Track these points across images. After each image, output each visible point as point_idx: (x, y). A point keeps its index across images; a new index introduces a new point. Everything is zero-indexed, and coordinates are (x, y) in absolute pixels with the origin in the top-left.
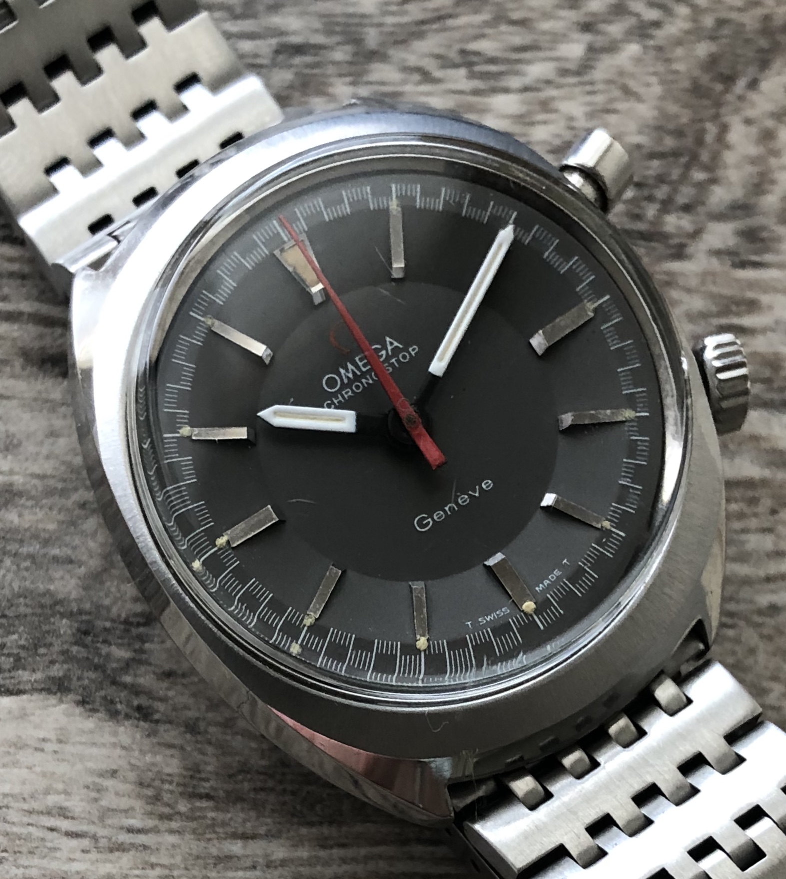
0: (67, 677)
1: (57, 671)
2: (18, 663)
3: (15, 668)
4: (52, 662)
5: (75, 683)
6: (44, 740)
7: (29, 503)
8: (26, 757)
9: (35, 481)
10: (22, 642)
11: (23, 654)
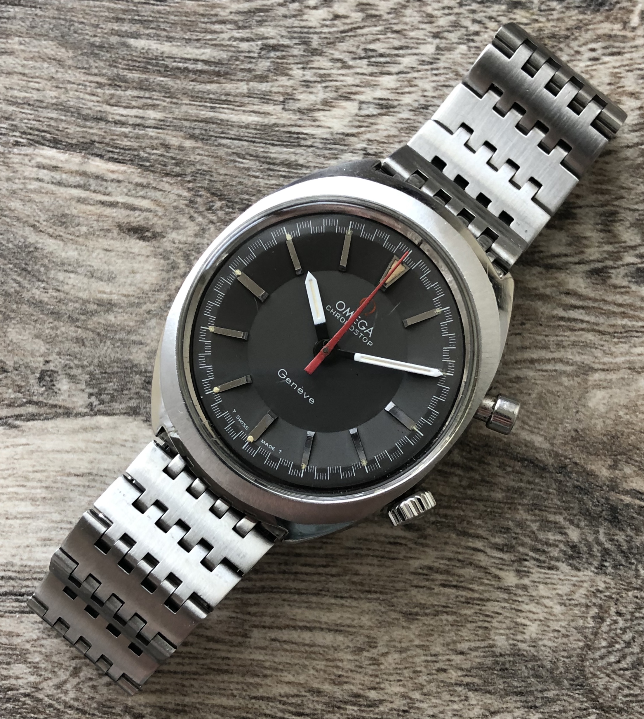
0: (138, 407)
1: (133, 403)
2: (113, 399)
3: (111, 401)
4: (131, 399)
5: (143, 411)
6: (126, 441)
7: (120, 310)
8: (116, 450)
9: (124, 298)
10: (115, 387)
11: (115, 394)
